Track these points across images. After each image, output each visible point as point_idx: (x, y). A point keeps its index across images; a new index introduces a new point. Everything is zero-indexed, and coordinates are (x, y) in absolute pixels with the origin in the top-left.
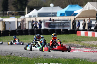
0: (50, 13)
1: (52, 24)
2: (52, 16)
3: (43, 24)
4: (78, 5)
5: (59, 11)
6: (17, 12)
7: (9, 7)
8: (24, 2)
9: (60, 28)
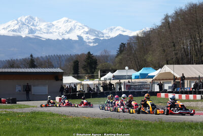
0: (126, 76)
1: (133, 87)
2: (128, 79)
3: (122, 86)
4: (152, 68)
5: (134, 73)
6: (89, 75)
7: (79, 70)
8: (94, 66)
9: (140, 90)
